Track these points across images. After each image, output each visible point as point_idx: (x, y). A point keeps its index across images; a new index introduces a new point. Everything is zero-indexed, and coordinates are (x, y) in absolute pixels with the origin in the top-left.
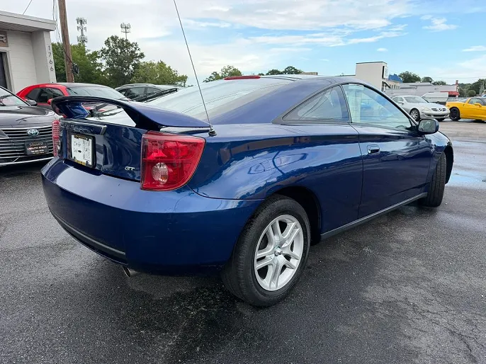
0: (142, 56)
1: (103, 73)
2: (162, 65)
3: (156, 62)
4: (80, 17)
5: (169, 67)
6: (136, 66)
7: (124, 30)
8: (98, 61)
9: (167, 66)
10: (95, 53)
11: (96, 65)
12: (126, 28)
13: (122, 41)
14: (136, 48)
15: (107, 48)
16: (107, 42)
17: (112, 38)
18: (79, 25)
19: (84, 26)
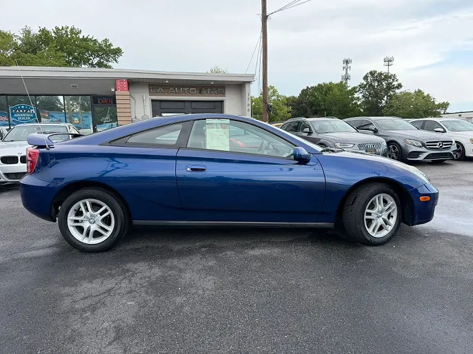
0: (400, 86)
1: (358, 106)
2: (419, 93)
3: (412, 91)
4: (346, 58)
5: (428, 95)
6: (391, 97)
7: (387, 63)
8: (356, 95)
9: (425, 94)
10: (354, 89)
11: (353, 99)
12: (389, 61)
13: (381, 74)
14: (393, 80)
15: (365, 83)
16: (366, 78)
17: (371, 73)
18: (345, 65)
19: (349, 65)
